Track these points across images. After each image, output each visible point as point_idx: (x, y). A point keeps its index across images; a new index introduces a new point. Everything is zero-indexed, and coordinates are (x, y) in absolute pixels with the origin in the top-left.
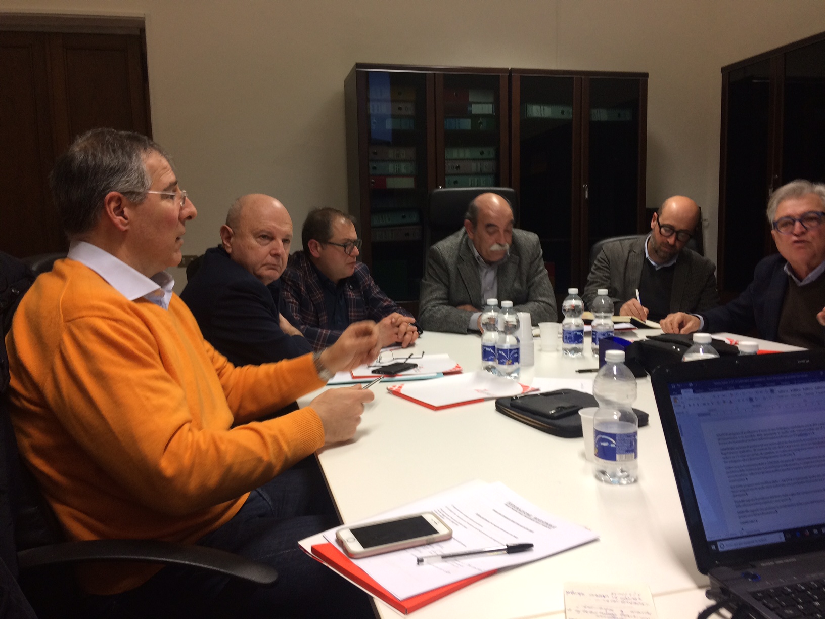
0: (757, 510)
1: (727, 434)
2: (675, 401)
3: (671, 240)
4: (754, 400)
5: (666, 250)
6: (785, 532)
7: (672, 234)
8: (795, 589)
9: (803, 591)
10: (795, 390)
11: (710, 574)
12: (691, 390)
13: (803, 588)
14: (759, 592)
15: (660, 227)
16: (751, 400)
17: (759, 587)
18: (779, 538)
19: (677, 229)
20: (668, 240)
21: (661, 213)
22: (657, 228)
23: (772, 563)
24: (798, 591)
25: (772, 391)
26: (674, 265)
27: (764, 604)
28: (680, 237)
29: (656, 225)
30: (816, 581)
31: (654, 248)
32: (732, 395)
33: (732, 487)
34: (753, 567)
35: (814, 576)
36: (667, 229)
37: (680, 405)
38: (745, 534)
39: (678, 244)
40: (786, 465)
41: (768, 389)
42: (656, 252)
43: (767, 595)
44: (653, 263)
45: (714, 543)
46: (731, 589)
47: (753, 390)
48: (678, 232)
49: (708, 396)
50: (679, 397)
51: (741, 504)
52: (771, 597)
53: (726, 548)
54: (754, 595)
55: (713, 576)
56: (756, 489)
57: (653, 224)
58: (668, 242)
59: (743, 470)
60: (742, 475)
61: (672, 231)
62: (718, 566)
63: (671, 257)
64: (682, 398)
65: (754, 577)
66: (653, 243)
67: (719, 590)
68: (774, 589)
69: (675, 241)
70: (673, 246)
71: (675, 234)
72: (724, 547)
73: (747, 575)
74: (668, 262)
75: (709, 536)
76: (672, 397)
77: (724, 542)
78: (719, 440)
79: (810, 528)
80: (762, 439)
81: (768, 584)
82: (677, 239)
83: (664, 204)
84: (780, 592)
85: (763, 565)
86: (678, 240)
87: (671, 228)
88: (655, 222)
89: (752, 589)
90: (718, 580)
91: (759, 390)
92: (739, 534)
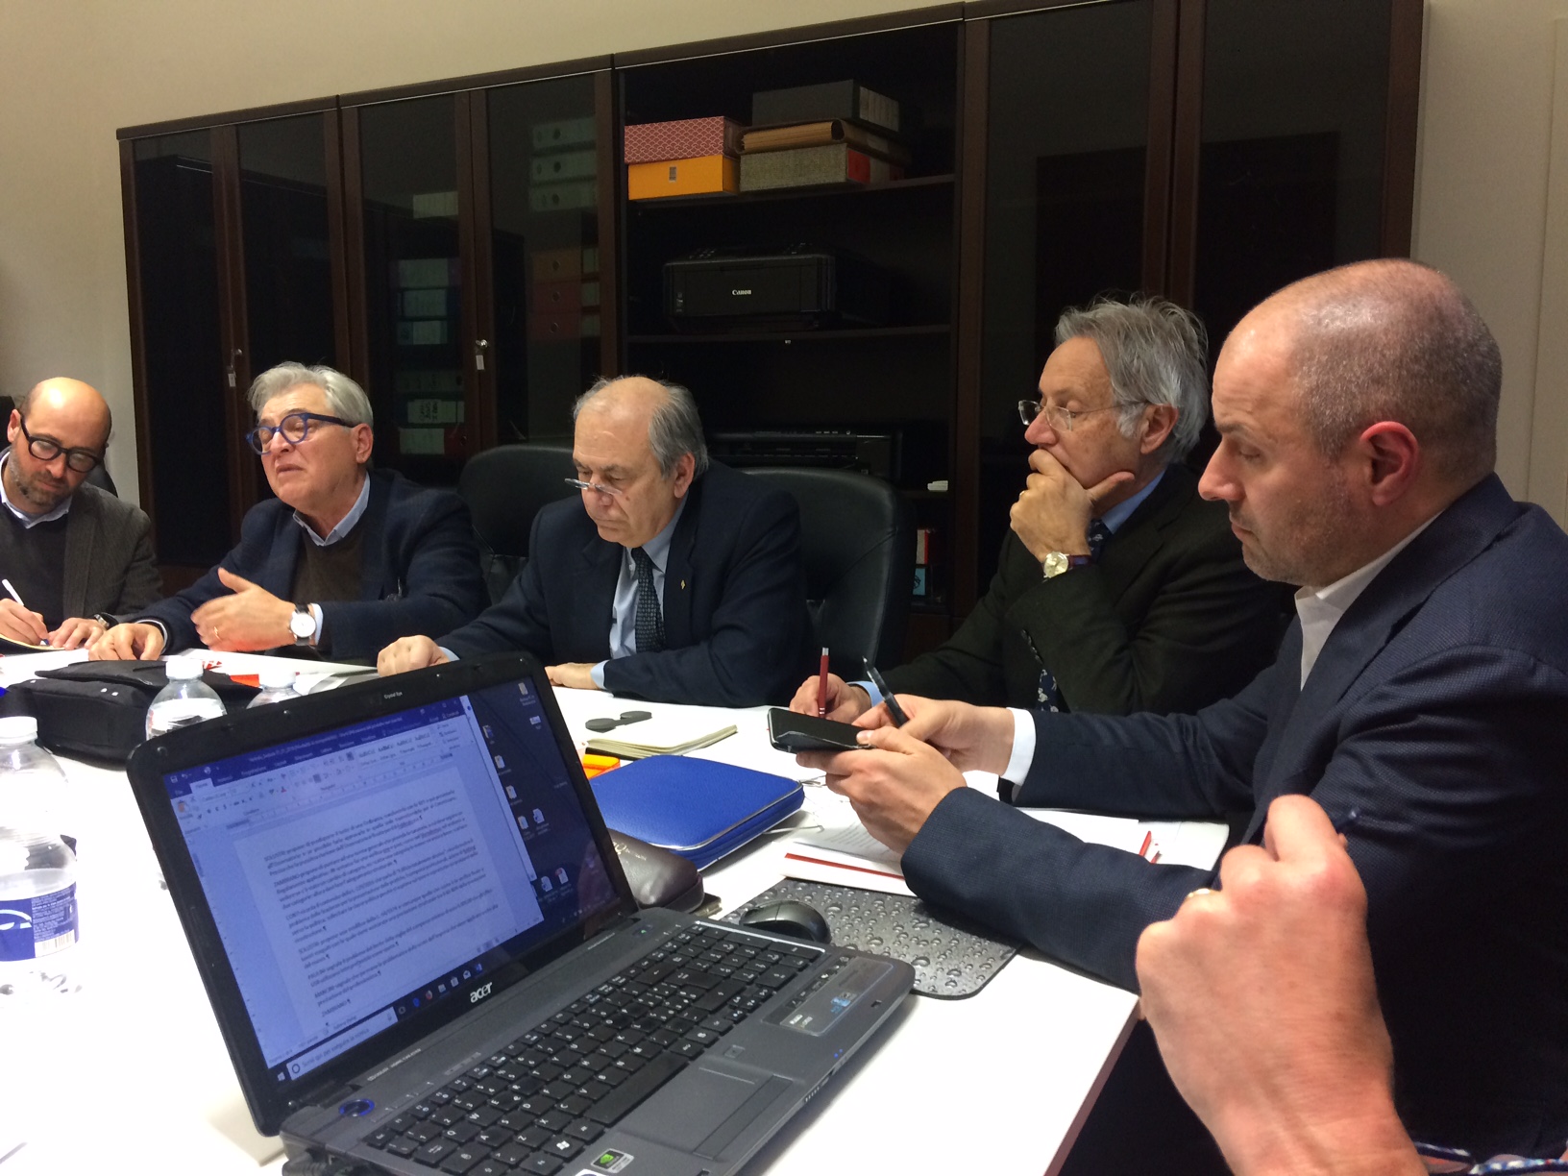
0: (348, 981)
1: (283, 853)
2: (182, 810)
3: (56, 468)
4: (322, 777)
5: (46, 488)
6: (396, 1005)
7: (56, 456)
8: (436, 1104)
9: (448, 1101)
10: (385, 748)
11: (285, 1130)
12: (209, 781)
13: (445, 1096)
14: (378, 1132)
15: (31, 439)
16: (317, 778)
17: (372, 1123)
18: (389, 1019)
19: (66, 445)
20: (49, 467)
21: (28, 410)
22: (22, 442)
23: (386, 1070)
24: (440, 1106)
25: (350, 756)
26: (65, 516)
27: (392, 1152)
28: (73, 462)
29: (18, 435)
30: (463, 1076)
31: (19, 484)
32: (283, 776)
33: (301, 951)
34: (356, 1088)
35: (457, 1067)
36: (46, 444)
37: (191, 816)
38: (332, 1032)
39: (70, 476)
40: (386, 884)
41: (343, 753)
42: (25, 491)
43: (393, 1132)
44: (20, 515)
45: (282, 1067)
46: (329, 1146)
47: (318, 760)
48: (69, 452)
49: (241, 786)
50: (186, 798)
51: (320, 977)
52: (401, 1134)
53: (304, 1070)
54: (370, 1141)
55: (290, 1134)
56: (343, 941)
57: (13, 433)
58: (49, 472)
59: (317, 914)
60: (316, 923)
61: (56, 450)
62: (294, 1110)
63: (59, 501)
64: (193, 800)
65: (364, 1107)
66: (16, 473)
67: (307, 1156)
68: (399, 1116)
69: (65, 470)
70: (61, 480)
71: (63, 455)
72: (299, 1069)
73: (348, 1108)
74: (52, 511)
75: (271, 1059)
76: (174, 802)
77: (298, 1061)
78: (270, 867)
79: (432, 985)
80: (342, 847)
81: (388, 1112)
82: (67, 465)
83: (33, 393)
84: (413, 1118)
85: (371, 1078)
86: (70, 467)
87: (54, 444)
88: (17, 429)
89: (363, 1134)
90: (301, 1136)
91: (327, 757)
92: (321, 1038)
